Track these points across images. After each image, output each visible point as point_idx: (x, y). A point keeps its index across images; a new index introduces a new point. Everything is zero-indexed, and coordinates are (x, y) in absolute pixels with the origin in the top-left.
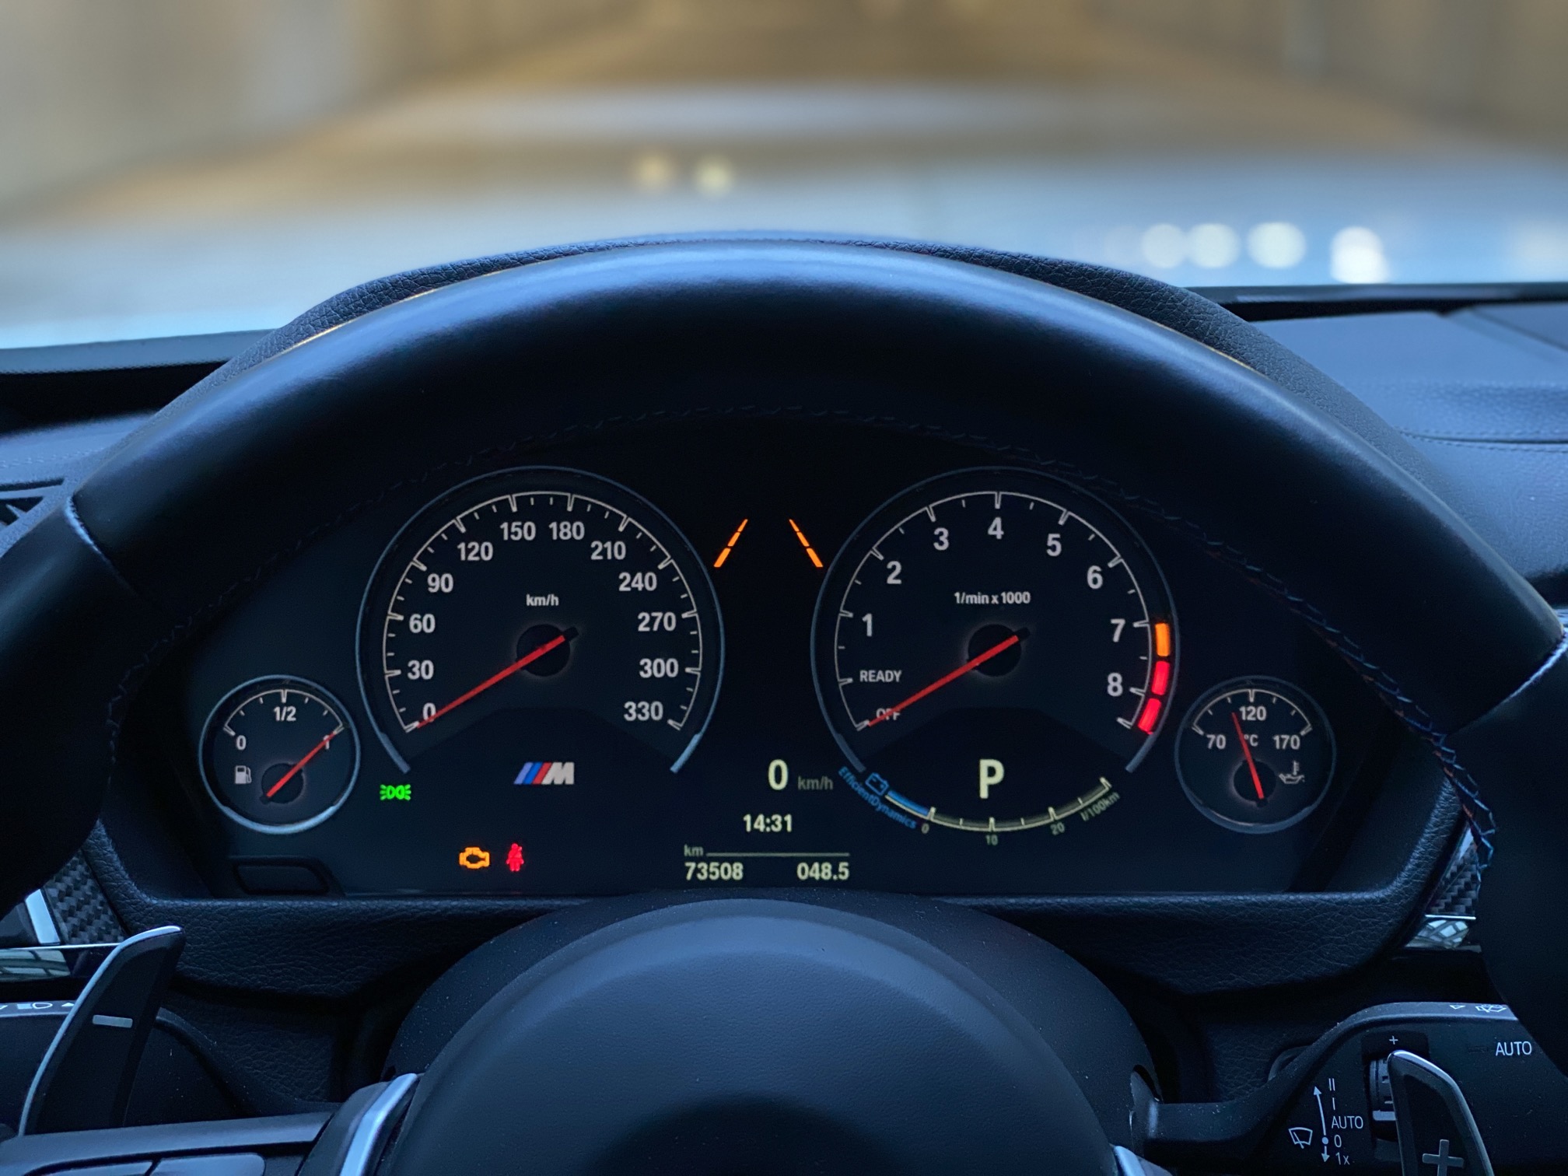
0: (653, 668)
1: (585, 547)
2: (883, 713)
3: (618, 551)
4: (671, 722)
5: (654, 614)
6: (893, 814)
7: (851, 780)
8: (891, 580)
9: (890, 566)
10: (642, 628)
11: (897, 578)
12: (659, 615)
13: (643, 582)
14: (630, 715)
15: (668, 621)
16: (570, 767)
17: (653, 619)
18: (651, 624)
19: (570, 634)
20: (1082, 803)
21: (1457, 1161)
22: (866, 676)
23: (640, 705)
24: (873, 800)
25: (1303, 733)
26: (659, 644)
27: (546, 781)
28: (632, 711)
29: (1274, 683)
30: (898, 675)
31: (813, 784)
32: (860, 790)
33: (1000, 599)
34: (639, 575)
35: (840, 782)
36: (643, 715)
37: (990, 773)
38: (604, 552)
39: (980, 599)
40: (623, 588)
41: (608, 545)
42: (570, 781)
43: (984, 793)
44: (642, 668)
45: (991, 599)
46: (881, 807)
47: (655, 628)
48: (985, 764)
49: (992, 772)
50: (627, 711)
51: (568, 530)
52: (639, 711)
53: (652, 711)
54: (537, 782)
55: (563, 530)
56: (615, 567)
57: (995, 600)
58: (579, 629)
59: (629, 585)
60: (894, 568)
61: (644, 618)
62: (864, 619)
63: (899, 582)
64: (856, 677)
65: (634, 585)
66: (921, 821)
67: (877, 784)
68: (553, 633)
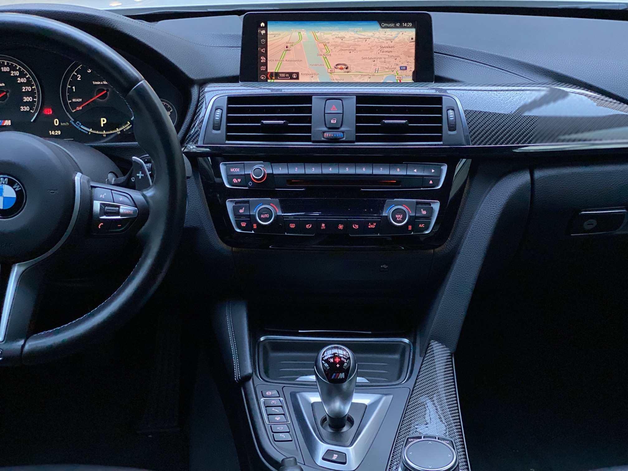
0: (26, 99)
1: (9, 72)
2: (78, 108)
3: (17, 73)
4: (31, 111)
5: (26, 87)
6: (82, 130)
7: (73, 123)
8: (78, 79)
9: (78, 76)
10: (23, 90)
11: (80, 78)
12: (27, 87)
13: (23, 80)
14: (22, 110)
15: (29, 89)
16: (10, 121)
17: (26, 88)
18: (25, 90)
19: (7, 92)
20: (124, 127)
21: (143, 175)
22: (74, 100)
23: (24, 107)
24: (77, 127)
25: (171, 111)
26: (28, 94)
27: (5, 124)
28: (22, 109)
29: (165, 101)
30: (81, 100)
31: (64, 124)
32: (75, 125)
33: (103, 83)
34: (22, 79)
35: (70, 124)
36: (25, 109)
37: (103, 121)
38: (14, 74)
39: (99, 83)
40: (19, 82)
41: (15, 72)
42: (10, 124)
43: (102, 126)
44: (24, 99)
45: (101, 83)
46: (80, 129)
47: (27, 90)
48: (102, 119)
49: (104, 121)
50: (21, 109)
51: (6, 69)
52: (24, 109)
53: (27, 109)
54: (2, 125)
55: (5, 69)
56: (16, 77)
57: (102, 83)
58: (9, 91)
59: (20, 81)
60: (79, 76)
61: (24, 88)
62: (73, 88)
63: (80, 79)
64: (72, 101)
65: (21, 81)
66: (88, 132)
67: (78, 124)
68: (3, 91)
